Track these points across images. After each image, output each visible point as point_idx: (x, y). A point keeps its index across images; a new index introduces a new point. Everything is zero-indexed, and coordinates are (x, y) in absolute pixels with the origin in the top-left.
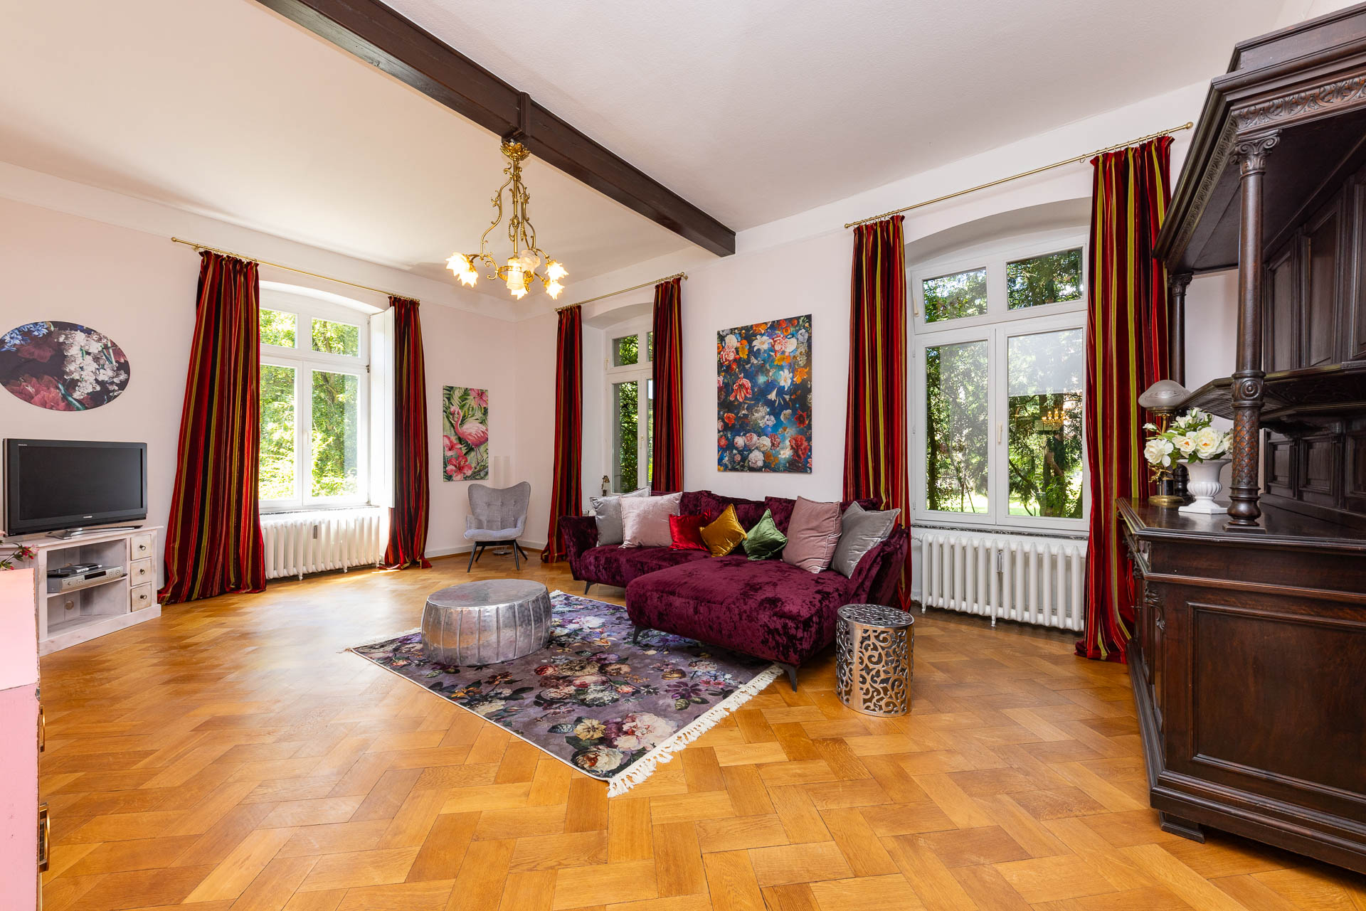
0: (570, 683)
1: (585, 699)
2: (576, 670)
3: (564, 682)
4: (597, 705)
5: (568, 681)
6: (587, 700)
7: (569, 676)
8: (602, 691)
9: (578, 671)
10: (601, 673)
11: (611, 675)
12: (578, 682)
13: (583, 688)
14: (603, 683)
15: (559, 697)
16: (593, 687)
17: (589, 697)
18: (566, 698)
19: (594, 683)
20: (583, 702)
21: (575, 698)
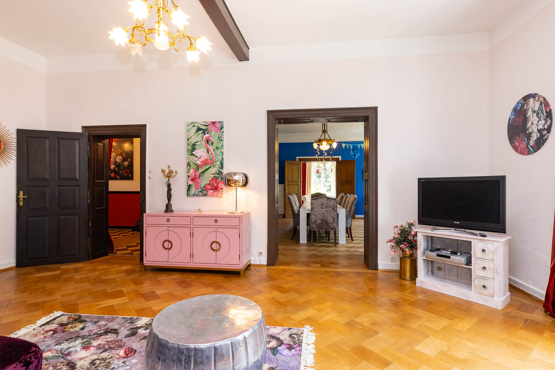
0: (98, 347)
1: (82, 340)
2: (98, 359)
3: (104, 347)
4: (72, 338)
5: (102, 349)
6: (80, 340)
7: (102, 353)
8: (70, 348)
9: (95, 360)
10: (73, 363)
11: (62, 362)
12: (92, 349)
13: (86, 347)
14: (69, 354)
15: (102, 337)
16: (78, 348)
17: (79, 341)
18: (97, 337)
19: (78, 352)
20: (83, 337)
21: (90, 338)
